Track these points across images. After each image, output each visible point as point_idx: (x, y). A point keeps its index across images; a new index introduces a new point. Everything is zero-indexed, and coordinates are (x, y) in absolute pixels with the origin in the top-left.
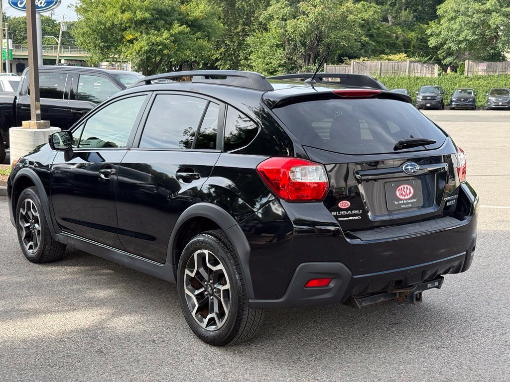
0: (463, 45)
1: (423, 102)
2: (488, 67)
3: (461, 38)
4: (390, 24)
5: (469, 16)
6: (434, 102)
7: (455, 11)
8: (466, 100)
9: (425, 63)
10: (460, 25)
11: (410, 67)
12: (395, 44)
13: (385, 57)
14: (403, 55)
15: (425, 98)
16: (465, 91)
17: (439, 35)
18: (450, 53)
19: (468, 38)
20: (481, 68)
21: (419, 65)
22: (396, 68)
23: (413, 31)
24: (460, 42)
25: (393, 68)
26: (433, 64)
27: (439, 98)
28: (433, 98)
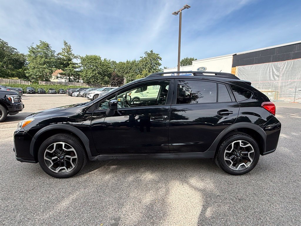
0: (38, 76)
1: (29, 92)
2: (46, 82)
3: (37, 74)
4: (5, 68)
5: (39, 69)
6: (33, 92)
7: (34, 67)
8: (43, 91)
9: (25, 80)
10: (36, 71)
11: (20, 82)
12: (8, 74)
13: (11, 78)
14: (17, 78)
15: (29, 91)
16: (42, 89)
17: (29, 73)
18: (33, 78)
19: (39, 74)
20: (44, 83)
21: (24, 81)
22: (15, 81)
23: (14, 71)
24: (37, 76)
25: (14, 81)
26: (28, 81)
27: (34, 91)
28: (32, 91)
